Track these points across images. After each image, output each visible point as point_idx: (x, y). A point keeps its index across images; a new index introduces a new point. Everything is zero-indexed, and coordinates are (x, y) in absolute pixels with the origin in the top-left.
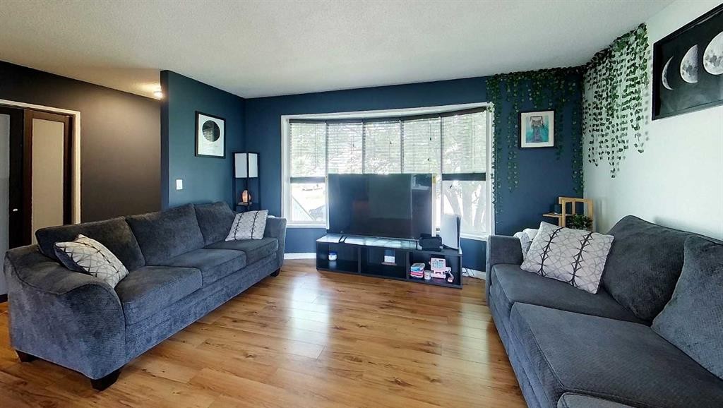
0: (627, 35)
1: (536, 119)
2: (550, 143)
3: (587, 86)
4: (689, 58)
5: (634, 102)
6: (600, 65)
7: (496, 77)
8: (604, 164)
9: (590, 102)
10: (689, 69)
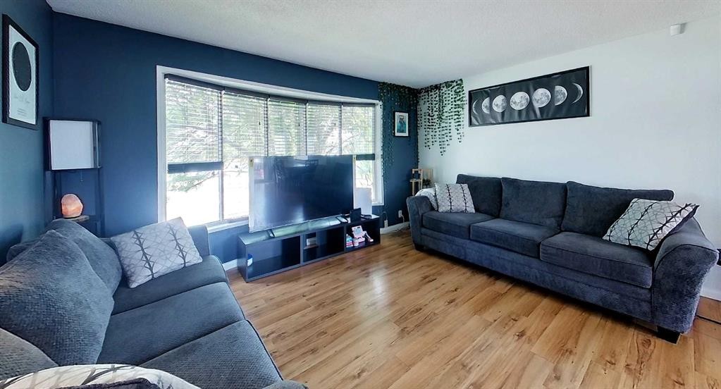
0: (452, 82)
1: (402, 117)
2: (406, 134)
3: (421, 102)
4: (486, 102)
5: (456, 117)
6: (431, 92)
7: (384, 83)
8: (435, 148)
9: (423, 111)
10: (486, 107)
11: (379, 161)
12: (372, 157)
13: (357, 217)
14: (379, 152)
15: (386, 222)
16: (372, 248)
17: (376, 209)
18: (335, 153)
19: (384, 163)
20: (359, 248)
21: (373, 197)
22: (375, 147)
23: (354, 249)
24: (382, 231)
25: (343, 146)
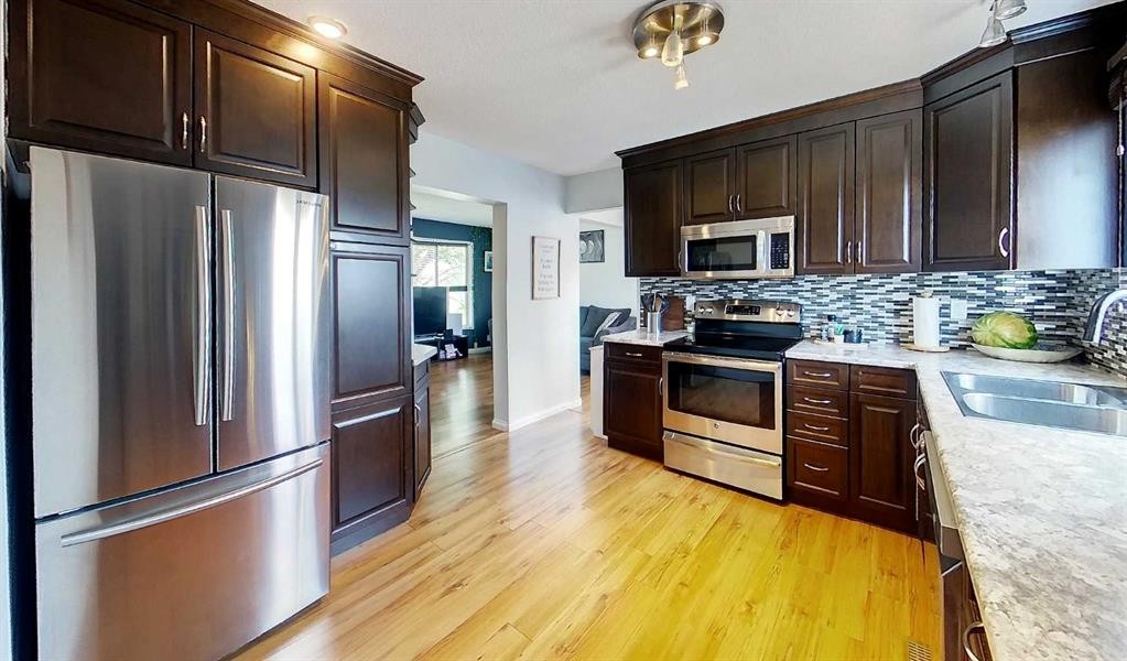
1: (491, 256)
11: (471, 292)
12: (465, 289)
13: (450, 338)
14: (471, 285)
15: (476, 344)
16: (461, 361)
17: (465, 331)
18: (432, 284)
19: (475, 295)
20: (450, 360)
21: (464, 323)
22: (467, 280)
23: (446, 360)
24: (470, 351)
25: (440, 278)
